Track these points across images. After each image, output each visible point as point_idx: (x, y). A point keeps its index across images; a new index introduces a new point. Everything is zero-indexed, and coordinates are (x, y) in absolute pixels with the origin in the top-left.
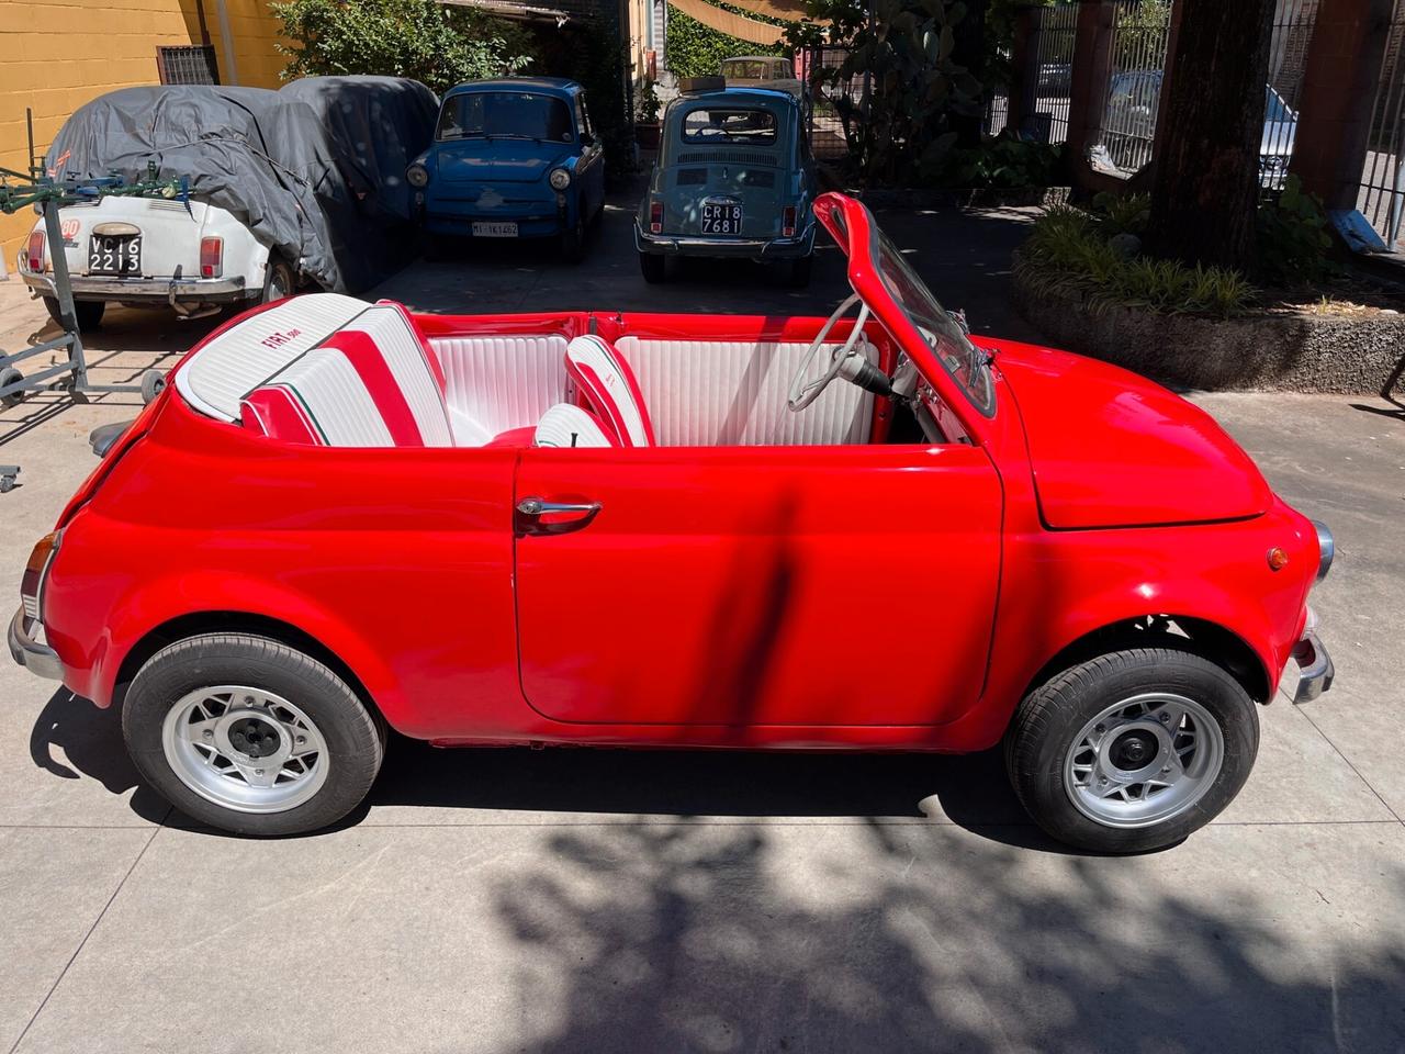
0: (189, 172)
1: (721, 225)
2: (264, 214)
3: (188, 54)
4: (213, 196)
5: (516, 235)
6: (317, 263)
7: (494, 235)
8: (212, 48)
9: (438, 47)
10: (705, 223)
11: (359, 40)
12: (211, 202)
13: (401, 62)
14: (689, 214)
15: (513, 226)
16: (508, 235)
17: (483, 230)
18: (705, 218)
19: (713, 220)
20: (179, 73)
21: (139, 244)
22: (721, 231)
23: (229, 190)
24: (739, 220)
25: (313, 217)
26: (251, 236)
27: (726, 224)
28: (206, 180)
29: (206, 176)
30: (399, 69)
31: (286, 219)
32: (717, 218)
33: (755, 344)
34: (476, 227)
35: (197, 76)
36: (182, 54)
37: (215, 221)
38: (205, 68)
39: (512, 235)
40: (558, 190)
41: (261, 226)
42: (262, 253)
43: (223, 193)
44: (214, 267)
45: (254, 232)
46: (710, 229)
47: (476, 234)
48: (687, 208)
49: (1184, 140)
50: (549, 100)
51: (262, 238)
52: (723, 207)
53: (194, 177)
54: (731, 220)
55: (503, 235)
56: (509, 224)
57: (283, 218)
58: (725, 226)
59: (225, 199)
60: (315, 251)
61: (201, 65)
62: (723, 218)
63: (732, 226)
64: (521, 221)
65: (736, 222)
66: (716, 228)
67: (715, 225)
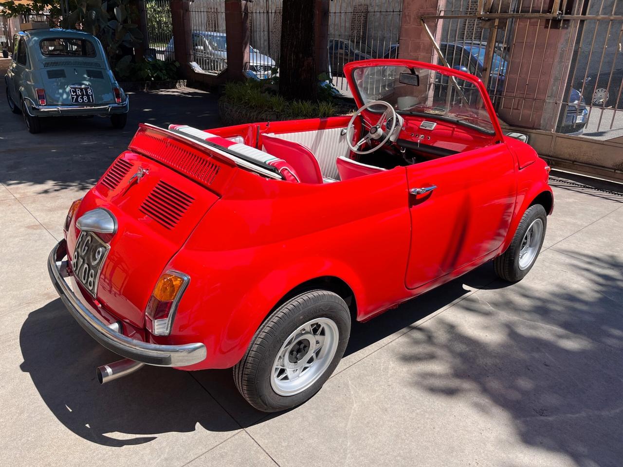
1: (82, 98)
10: (73, 98)
14: (62, 95)
18: (72, 95)
19: (78, 96)
22: (83, 102)
24: (92, 95)
27: (85, 98)
33: (317, 131)
46: (77, 100)
48: (60, 91)
49: (293, 54)
52: (82, 89)
54: (88, 95)
62: (83, 95)
63: (88, 98)
65: (90, 96)
66: (80, 100)
67: (79, 99)
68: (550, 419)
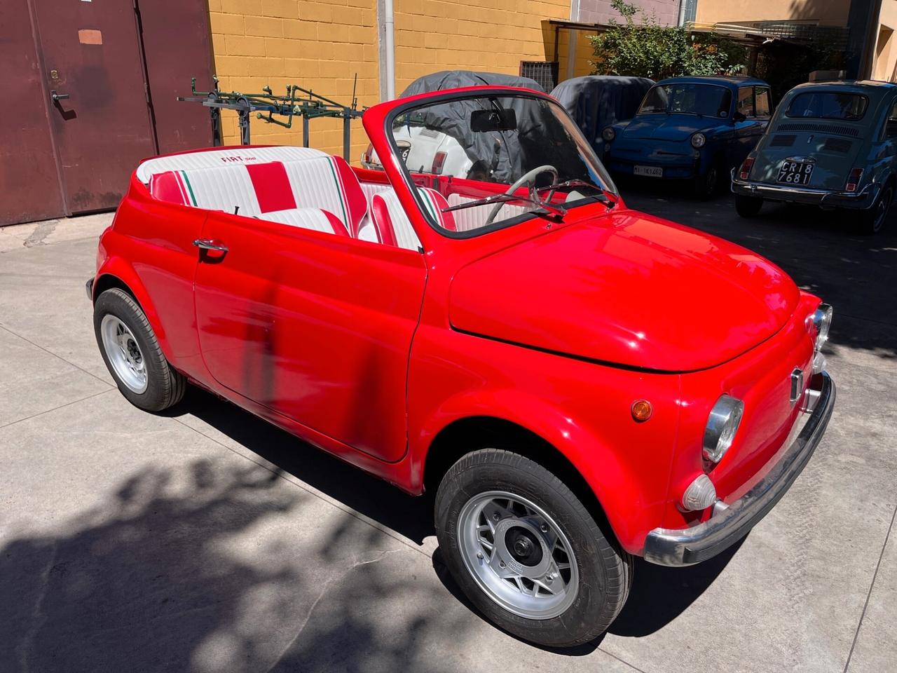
0: (440, 116)
1: (793, 177)
2: (474, 142)
3: (540, 66)
4: (449, 130)
5: (661, 176)
6: (505, 175)
7: (646, 175)
8: (558, 64)
9: (680, 60)
10: (781, 174)
11: (630, 56)
12: (448, 133)
13: (652, 69)
14: (767, 172)
15: (660, 170)
16: (655, 175)
17: (641, 171)
18: (782, 170)
19: (788, 172)
20: (543, 77)
21: (408, 152)
22: (792, 181)
23: (458, 128)
24: (809, 175)
25: (510, 148)
26: (465, 154)
27: (798, 177)
28: (447, 121)
29: (448, 119)
30: (650, 74)
31: (488, 147)
32: (792, 172)
34: (636, 169)
35: (543, 79)
36: (536, 66)
37: (448, 144)
38: (550, 75)
39: (658, 176)
40: (695, 148)
41: (471, 149)
42: (468, 164)
43: (455, 129)
44: (438, 168)
45: (466, 152)
46: (784, 179)
47: (636, 173)
48: (767, 167)
50: (724, 90)
51: (471, 156)
52: (799, 165)
53: (442, 119)
54: (803, 174)
55: (652, 175)
56: (656, 168)
57: (486, 146)
58: (796, 178)
59: (455, 132)
60: (506, 168)
61: (548, 73)
62: (797, 172)
63: (802, 178)
64: (666, 167)
65: (806, 175)
66: (789, 179)
67: (788, 177)
68: (44, 575)
